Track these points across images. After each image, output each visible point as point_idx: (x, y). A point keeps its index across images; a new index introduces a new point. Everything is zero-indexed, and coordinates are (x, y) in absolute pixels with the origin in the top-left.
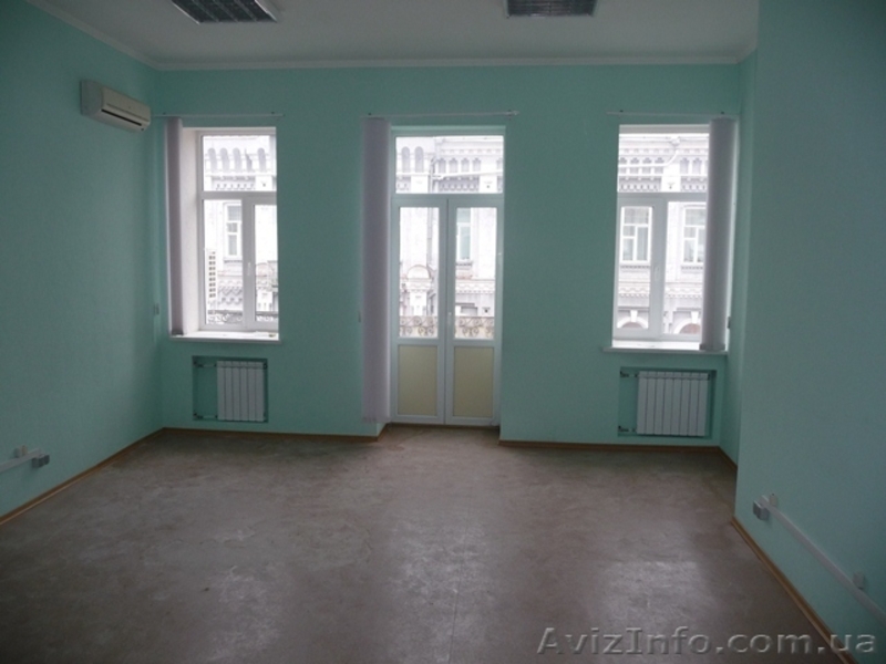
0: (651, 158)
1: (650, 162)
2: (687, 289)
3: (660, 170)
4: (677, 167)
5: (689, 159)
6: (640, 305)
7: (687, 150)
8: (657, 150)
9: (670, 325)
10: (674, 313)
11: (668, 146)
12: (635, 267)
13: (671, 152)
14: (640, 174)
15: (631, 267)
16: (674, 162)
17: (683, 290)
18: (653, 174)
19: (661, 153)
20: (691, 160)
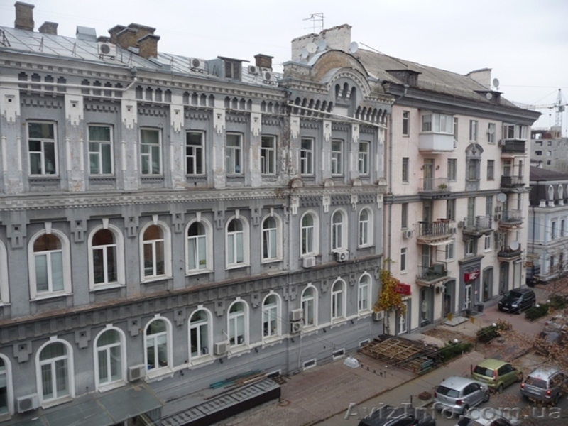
0: (111, 83)
1: (110, 86)
2: (149, 197)
3: (120, 94)
4: (134, 93)
5: (142, 86)
6: (110, 213)
7: (142, 79)
8: (116, 76)
9: (137, 228)
10: (140, 217)
11: (126, 74)
12: (103, 179)
13: (129, 79)
14: (102, 95)
15: (99, 179)
16: (131, 88)
17: (146, 198)
18: (113, 96)
19: (120, 78)
20: (145, 87)
